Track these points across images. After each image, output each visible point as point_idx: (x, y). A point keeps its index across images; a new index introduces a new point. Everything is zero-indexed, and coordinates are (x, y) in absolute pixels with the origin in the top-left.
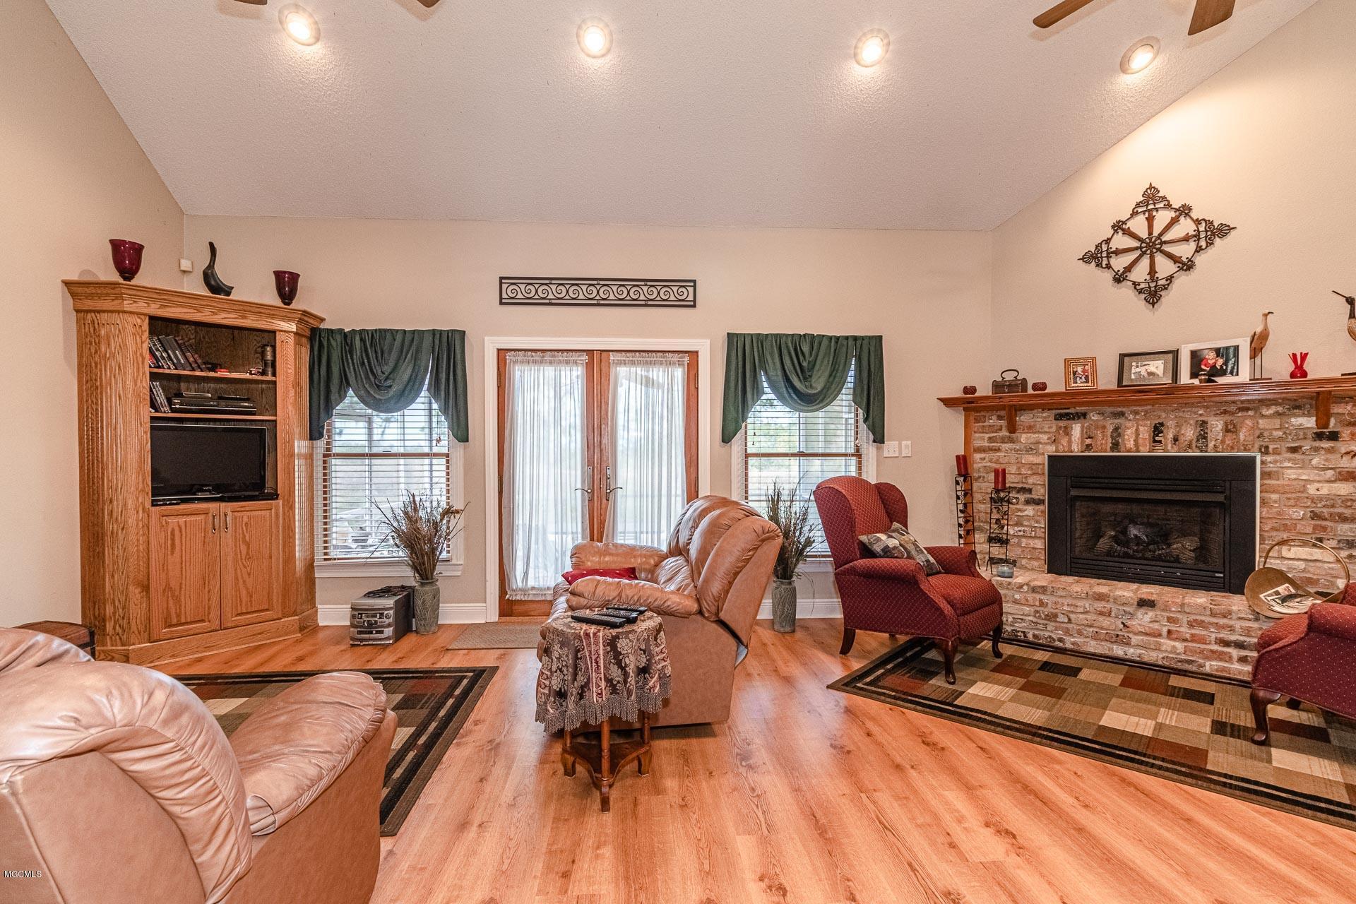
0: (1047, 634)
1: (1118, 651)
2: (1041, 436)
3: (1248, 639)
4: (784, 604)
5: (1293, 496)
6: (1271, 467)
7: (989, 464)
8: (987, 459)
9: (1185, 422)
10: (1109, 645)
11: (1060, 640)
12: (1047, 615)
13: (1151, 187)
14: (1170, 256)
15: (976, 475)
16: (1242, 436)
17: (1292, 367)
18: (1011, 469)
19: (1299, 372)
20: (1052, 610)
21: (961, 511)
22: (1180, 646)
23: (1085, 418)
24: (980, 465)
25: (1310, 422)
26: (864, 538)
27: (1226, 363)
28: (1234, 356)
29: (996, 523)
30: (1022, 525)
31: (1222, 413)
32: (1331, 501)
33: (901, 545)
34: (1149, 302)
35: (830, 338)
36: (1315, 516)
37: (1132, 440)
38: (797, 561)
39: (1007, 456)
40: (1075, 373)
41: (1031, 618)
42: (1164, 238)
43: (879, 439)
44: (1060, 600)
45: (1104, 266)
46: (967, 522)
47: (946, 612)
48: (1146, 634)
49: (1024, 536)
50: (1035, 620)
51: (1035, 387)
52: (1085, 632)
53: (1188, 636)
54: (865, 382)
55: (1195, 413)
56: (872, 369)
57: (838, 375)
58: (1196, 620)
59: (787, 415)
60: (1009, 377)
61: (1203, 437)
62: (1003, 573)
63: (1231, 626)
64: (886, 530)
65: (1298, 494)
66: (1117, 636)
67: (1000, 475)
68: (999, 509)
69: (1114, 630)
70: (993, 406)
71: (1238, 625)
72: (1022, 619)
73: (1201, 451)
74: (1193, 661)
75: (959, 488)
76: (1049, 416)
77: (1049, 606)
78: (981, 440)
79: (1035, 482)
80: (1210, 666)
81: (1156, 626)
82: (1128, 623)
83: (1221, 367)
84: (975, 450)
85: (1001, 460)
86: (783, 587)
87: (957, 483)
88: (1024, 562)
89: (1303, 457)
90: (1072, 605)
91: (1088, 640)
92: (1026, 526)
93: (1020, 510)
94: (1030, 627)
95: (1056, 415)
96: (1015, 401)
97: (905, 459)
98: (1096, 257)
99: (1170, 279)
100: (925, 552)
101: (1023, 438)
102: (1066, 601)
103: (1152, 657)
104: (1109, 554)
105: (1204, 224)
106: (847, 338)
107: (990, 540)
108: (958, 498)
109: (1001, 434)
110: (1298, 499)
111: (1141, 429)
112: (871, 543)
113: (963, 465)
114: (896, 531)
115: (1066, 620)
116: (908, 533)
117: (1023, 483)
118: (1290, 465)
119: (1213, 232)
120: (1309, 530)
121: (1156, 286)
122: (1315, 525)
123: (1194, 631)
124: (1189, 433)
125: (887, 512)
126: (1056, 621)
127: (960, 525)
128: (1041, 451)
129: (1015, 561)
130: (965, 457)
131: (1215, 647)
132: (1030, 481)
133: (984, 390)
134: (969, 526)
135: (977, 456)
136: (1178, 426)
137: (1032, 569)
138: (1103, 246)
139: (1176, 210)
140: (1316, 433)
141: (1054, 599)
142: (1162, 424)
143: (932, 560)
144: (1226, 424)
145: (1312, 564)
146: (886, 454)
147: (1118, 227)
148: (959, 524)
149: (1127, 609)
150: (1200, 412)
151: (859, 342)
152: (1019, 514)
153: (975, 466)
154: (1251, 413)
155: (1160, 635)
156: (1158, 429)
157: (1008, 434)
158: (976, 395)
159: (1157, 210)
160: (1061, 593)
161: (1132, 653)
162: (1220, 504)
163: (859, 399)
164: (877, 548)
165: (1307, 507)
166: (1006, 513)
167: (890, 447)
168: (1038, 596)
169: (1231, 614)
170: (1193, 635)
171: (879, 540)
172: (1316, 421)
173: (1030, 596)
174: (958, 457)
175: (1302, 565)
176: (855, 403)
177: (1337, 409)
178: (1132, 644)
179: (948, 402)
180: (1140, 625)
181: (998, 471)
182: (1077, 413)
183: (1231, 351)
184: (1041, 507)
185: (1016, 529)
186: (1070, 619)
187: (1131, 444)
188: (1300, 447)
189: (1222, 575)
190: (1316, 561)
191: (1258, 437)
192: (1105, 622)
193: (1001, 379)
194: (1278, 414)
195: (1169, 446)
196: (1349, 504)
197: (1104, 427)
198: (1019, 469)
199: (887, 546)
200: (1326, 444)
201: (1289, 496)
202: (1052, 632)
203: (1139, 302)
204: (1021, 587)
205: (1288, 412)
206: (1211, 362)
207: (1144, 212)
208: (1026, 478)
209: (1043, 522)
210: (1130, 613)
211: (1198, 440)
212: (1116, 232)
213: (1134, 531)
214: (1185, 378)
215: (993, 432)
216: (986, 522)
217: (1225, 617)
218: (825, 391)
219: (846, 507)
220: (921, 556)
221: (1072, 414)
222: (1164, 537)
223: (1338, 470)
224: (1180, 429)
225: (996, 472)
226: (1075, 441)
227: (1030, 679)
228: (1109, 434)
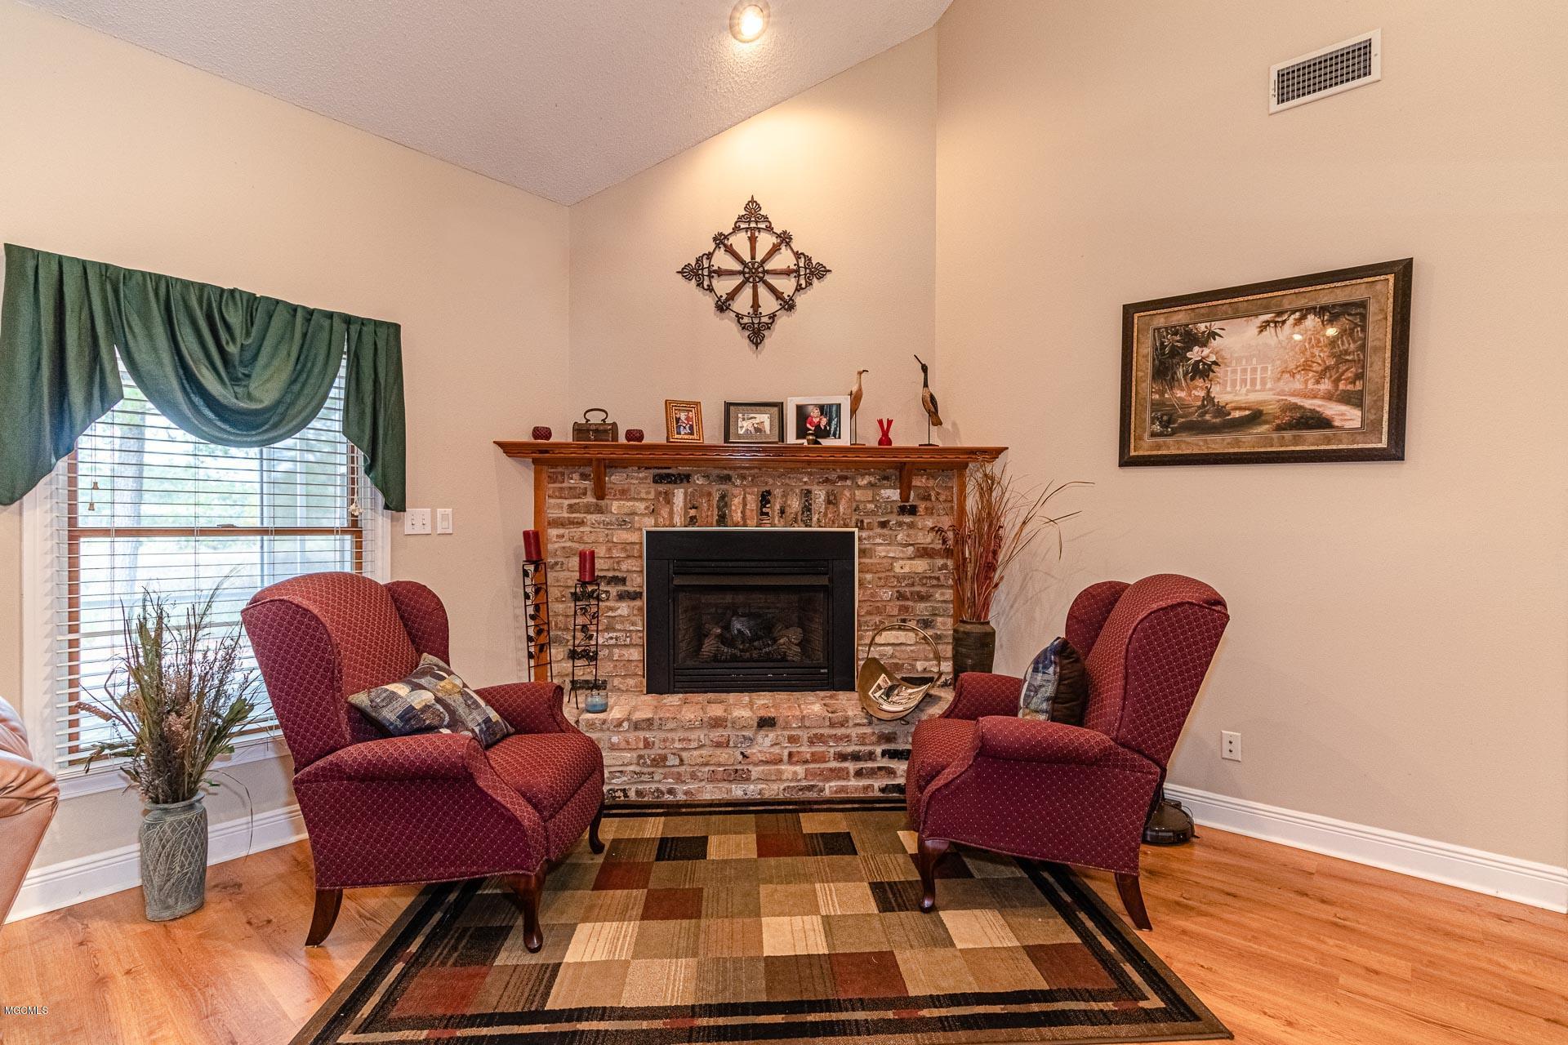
0: (654, 786)
1: (737, 792)
2: (637, 504)
3: (862, 748)
4: (171, 857)
5: (883, 575)
6: (867, 544)
7: (568, 544)
8: (566, 537)
9: (792, 490)
10: (726, 785)
11: (671, 791)
12: (654, 760)
13: (752, 201)
14: (772, 289)
15: (551, 560)
16: (842, 510)
17: (879, 435)
18: (601, 551)
19: (885, 439)
20: (660, 752)
21: (533, 617)
22: (800, 769)
23: (688, 482)
24: (556, 546)
25: (893, 494)
26: (361, 699)
27: (829, 423)
28: (837, 416)
29: (582, 631)
30: (614, 630)
31: (824, 482)
32: (911, 578)
33: (438, 700)
34: (752, 341)
35: (294, 309)
36: (901, 596)
37: (739, 511)
38: (210, 755)
39: (593, 533)
40: (678, 420)
41: (632, 768)
42: (768, 267)
43: (396, 502)
44: (669, 735)
45: (706, 287)
46: (539, 632)
47: (526, 823)
48: (767, 763)
49: (616, 646)
50: (638, 769)
51: (630, 435)
52: (699, 774)
53: (808, 756)
54: (368, 400)
55: (801, 480)
56: (382, 382)
57: (312, 381)
58: (815, 735)
59: (190, 448)
60: (596, 418)
61: (807, 509)
62: (595, 706)
63: (848, 736)
64: (408, 673)
65: (885, 572)
66: (736, 771)
67: (587, 560)
68: (586, 611)
69: (733, 765)
70: (574, 458)
71: (854, 732)
72: (621, 772)
73: (806, 526)
74: (813, 786)
75: (528, 581)
76: (646, 478)
77: (656, 745)
78: (557, 508)
79: (630, 568)
80: (830, 788)
81: (776, 750)
82: (748, 752)
83: (825, 427)
84: (549, 524)
85: (585, 538)
86: (169, 819)
87: (526, 574)
88: (616, 682)
89: (890, 532)
90: (684, 740)
91: (703, 783)
92: (620, 631)
93: (611, 609)
94: (633, 780)
95: (654, 477)
96: (605, 454)
97: (442, 538)
98: (698, 273)
99: (773, 316)
100: (482, 703)
101: (616, 506)
102: (676, 736)
103: (773, 790)
104: (715, 658)
105: (803, 259)
106: (330, 315)
107: (573, 655)
108: (527, 596)
109: (585, 501)
110: (887, 578)
111: (749, 497)
112: (375, 707)
113: (533, 543)
114: (428, 672)
115: (677, 762)
116: (450, 673)
117: (614, 570)
118: (881, 541)
119: (811, 272)
120: (895, 612)
121: (759, 323)
122: (901, 606)
123: (814, 749)
124: (795, 504)
125: (409, 634)
126: (665, 766)
127: (530, 639)
128: (637, 525)
129: (605, 682)
130: (536, 534)
131: (834, 764)
132: (624, 567)
133: (562, 435)
134: (543, 639)
135: (553, 532)
136: (785, 495)
137: (627, 691)
138: (704, 261)
139: (778, 236)
140: (900, 507)
141: (663, 735)
142: (769, 492)
143: (494, 716)
144: (828, 495)
145: (898, 648)
146: (408, 530)
147: (720, 240)
148: (528, 636)
149: (746, 733)
150: (805, 480)
151: (354, 328)
152: (610, 614)
153: (550, 547)
154: (849, 483)
155: (781, 761)
156: (765, 499)
157: (595, 500)
158: (552, 440)
159: (759, 229)
160: (671, 725)
161: (752, 790)
162: (824, 588)
163: (355, 430)
164: (390, 715)
165: (894, 587)
166: (595, 616)
167: (416, 517)
168: (642, 734)
169: (847, 722)
170: (813, 754)
171: (393, 696)
172: (901, 494)
173: (631, 736)
174: (526, 534)
175: (889, 650)
176: (349, 438)
177: (918, 482)
178: (753, 778)
179: (510, 449)
180: (760, 752)
181: (585, 553)
182: (679, 474)
183: (834, 409)
184: (638, 603)
185: (607, 635)
186: (681, 760)
187: (737, 517)
188: (888, 521)
189: (826, 671)
190: (901, 644)
191: (855, 510)
192: (723, 755)
193: (584, 421)
194: (871, 485)
195: (777, 519)
196: (924, 581)
197: (710, 494)
198: (609, 550)
199: (411, 708)
200: (907, 519)
201: (881, 575)
202: (660, 782)
203: (741, 339)
204: (620, 724)
205: (878, 484)
206: (816, 420)
207: (747, 229)
208: (618, 563)
209: (640, 623)
210: (751, 739)
211: (803, 513)
212: (718, 246)
213: (737, 625)
214: (791, 438)
215: (575, 498)
216: (567, 629)
217: (842, 726)
218: (281, 409)
219: (320, 640)
220: (475, 713)
221: (674, 475)
222: (766, 629)
223: (916, 546)
224: (787, 499)
225: (582, 555)
226: (676, 514)
227: (651, 886)
228: (715, 503)
